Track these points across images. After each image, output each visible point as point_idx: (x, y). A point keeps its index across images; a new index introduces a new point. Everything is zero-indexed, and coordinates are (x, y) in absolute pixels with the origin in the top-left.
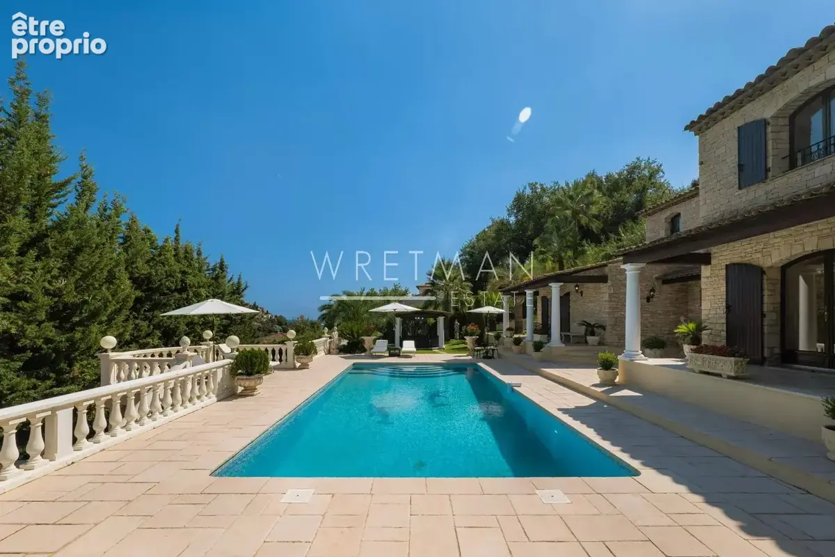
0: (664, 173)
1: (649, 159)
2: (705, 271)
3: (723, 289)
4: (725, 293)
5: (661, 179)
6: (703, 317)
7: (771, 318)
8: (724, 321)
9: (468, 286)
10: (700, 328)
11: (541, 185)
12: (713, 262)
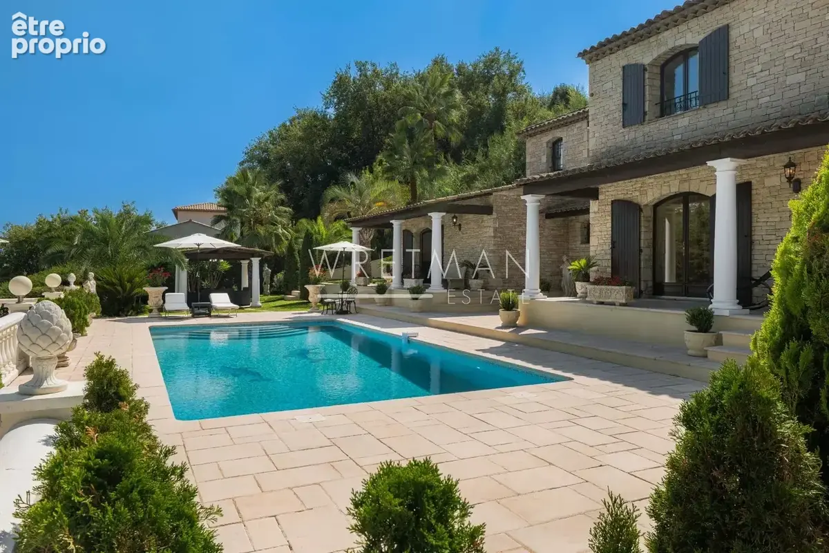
0: (525, 74)
1: (509, 52)
2: (594, 206)
3: (609, 225)
4: (610, 229)
5: (523, 81)
6: (592, 254)
7: (646, 253)
8: (609, 257)
9: (285, 212)
10: (589, 266)
11: (373, 65)
12: (601, 197)
